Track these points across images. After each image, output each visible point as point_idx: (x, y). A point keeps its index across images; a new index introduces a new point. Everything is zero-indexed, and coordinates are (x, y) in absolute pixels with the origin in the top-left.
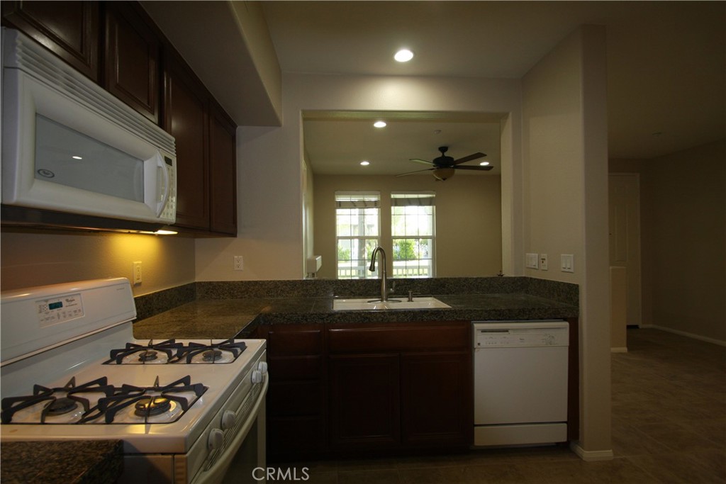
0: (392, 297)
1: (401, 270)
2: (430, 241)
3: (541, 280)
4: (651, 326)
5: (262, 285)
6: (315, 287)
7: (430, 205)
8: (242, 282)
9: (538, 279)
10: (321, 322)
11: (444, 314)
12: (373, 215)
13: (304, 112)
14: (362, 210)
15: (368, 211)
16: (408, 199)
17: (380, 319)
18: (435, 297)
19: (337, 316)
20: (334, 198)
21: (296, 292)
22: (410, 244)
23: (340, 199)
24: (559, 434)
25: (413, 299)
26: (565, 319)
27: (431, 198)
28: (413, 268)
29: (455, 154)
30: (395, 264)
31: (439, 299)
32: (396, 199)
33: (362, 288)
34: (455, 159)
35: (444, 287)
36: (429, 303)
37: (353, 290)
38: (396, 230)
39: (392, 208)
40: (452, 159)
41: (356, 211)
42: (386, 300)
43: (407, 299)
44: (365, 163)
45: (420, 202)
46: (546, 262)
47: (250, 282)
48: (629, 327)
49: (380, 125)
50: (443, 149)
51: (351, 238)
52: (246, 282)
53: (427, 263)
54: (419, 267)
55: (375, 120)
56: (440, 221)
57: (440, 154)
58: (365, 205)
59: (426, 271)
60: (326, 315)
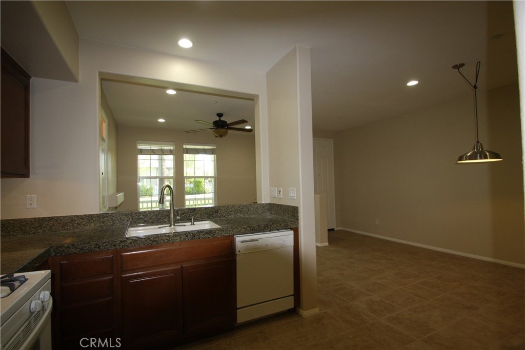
0: (179, 223)
1: (191, 201)
2: (213, 179)
3: (279, 205)
4: (340, 228)
5: (57, 221)
6: (112, 219)
7: (212, 154)
8: (35, 218)
9: (277, 204)
10: (113, 248)
11: (215, 232)
12: (169, 160)
13: (100, 73)
14: (161, 156)
15: (165, 157)
16: (196, 149)
17: (166, 241)
18: (211, 220)
19: (128, 242)
20: (136, 146)
21: (92, 225)
22: (200, 182)
23: (141, 147)
24: (289, 304)
25: (195, 223)
26: (291, 229)
27: (213, 149)
28: (201, 199)
29: (228, 119)
30: (187, 197)
31: (214, 222)
32: (187, 149)
33: (154, 217)
34: (228, 123)
35: (218, 213)
36: (206, 225)
37: (146, 219)
38: (188, 171)
39: (185, 155)
40: (226, 122)
41: (156, 157)
42: (174, 225)
43: (190, 223)
44: (161, 120)
45: (205, 152)
46: (282, 193)
47: (44, 218)
48: (329, 230)
49: (171, 92)
50: (220, 115)
51: (151, 178)
52: (39, 219)
53: (211, 196)
54: (205, 199)
55: (168, 88)
56: (220, 166)
57: (217, 119)
58: (162, 152)
59: (211, 201)
60: (118, 242)
